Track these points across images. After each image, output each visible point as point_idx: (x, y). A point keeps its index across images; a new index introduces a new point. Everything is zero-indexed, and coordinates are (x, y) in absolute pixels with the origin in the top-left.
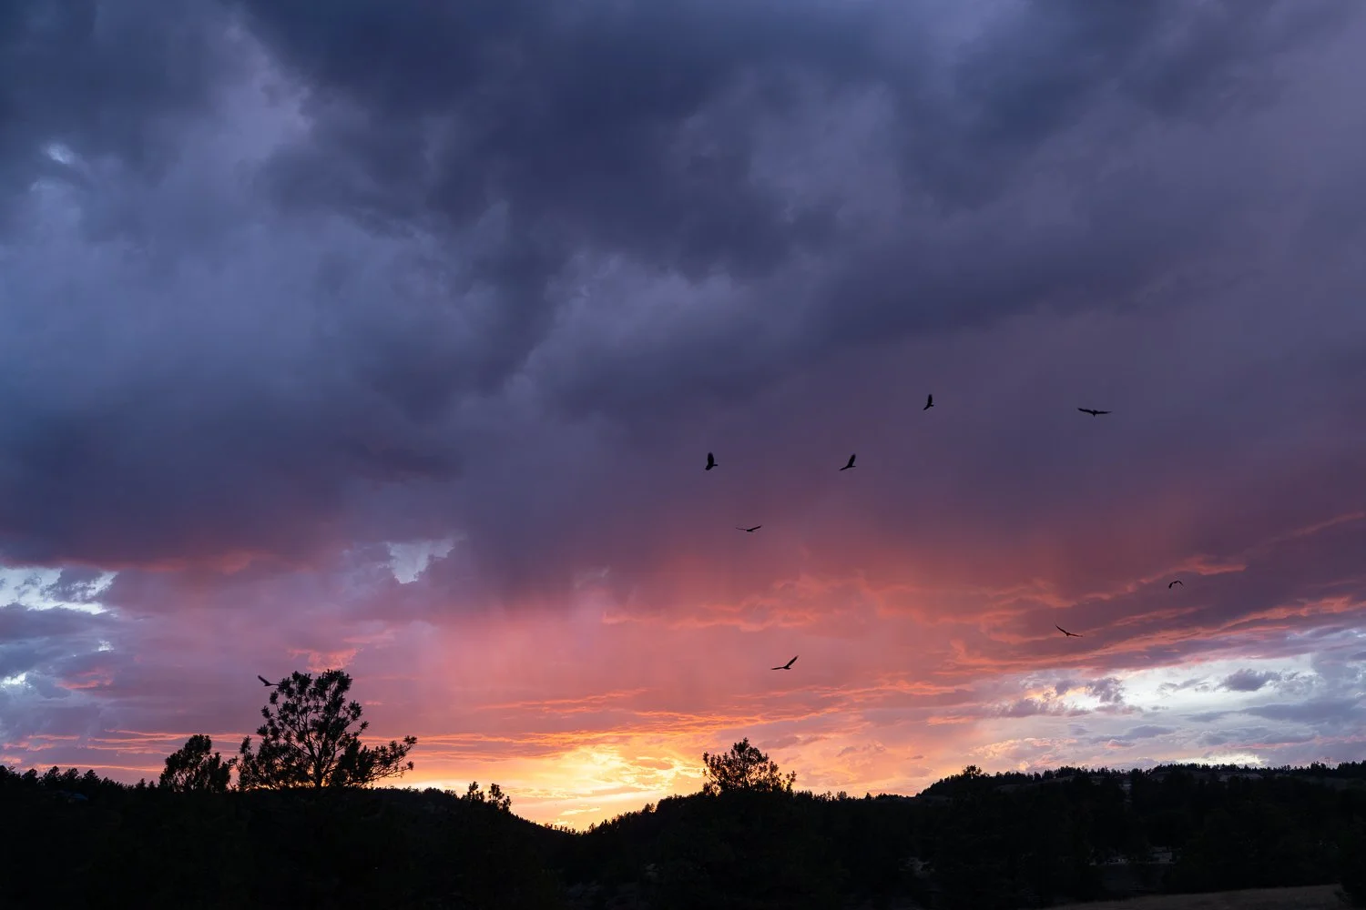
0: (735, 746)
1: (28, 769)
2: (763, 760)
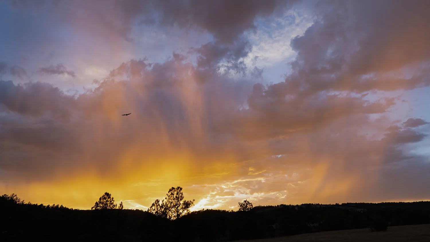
0: (244, 201)
1: (48, 205)
2: (250, 204)
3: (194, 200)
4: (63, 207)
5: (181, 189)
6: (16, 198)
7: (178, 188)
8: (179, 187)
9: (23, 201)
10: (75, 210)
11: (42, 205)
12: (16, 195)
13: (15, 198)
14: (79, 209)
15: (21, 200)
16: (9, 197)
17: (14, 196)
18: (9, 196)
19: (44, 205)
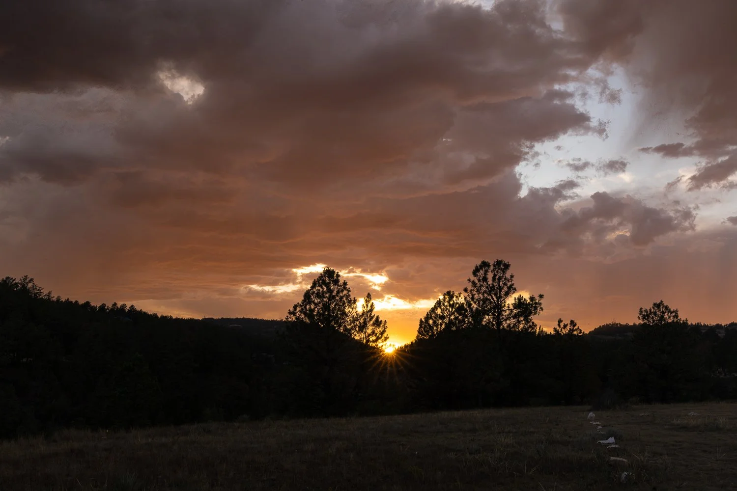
0: (655, 304)
2: (673, 312)
3: (541, 296)
4: (135, 310)
5: (507, 266)
6: (33, 286)
7: (498, 263)
8: (501, 262)
9: (50, 293)
10: (163, 317)
11: (88, 303)
12: (32, 280)
13: (30, 285)
14: (171, 316)
15: (45, 292)
16: (16, 284)
17: (28, 280)
18: (17, 281)
19: (92, 304)
